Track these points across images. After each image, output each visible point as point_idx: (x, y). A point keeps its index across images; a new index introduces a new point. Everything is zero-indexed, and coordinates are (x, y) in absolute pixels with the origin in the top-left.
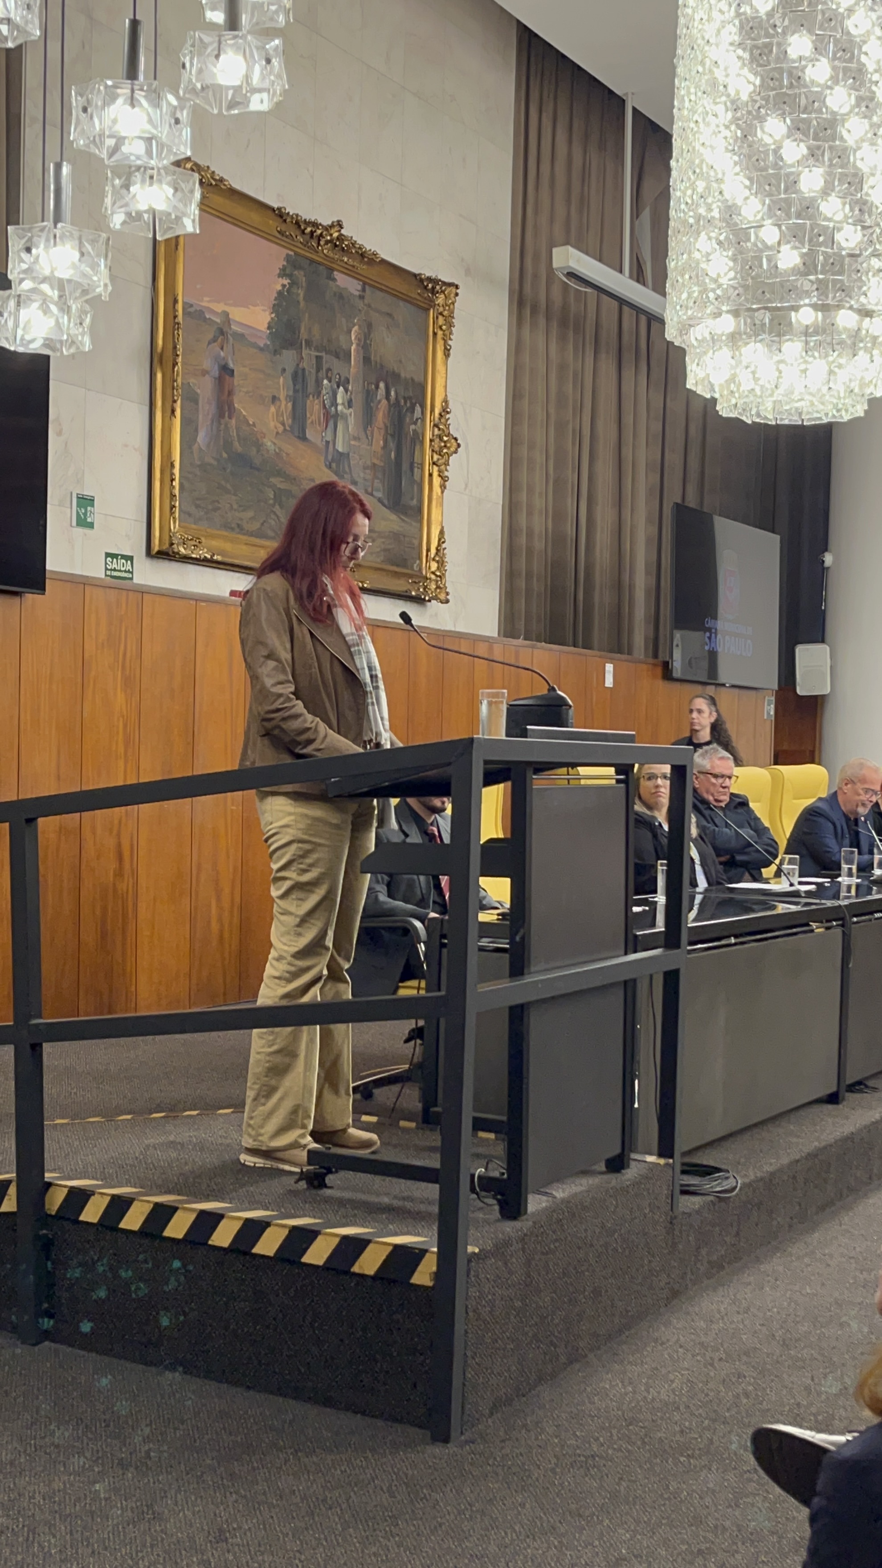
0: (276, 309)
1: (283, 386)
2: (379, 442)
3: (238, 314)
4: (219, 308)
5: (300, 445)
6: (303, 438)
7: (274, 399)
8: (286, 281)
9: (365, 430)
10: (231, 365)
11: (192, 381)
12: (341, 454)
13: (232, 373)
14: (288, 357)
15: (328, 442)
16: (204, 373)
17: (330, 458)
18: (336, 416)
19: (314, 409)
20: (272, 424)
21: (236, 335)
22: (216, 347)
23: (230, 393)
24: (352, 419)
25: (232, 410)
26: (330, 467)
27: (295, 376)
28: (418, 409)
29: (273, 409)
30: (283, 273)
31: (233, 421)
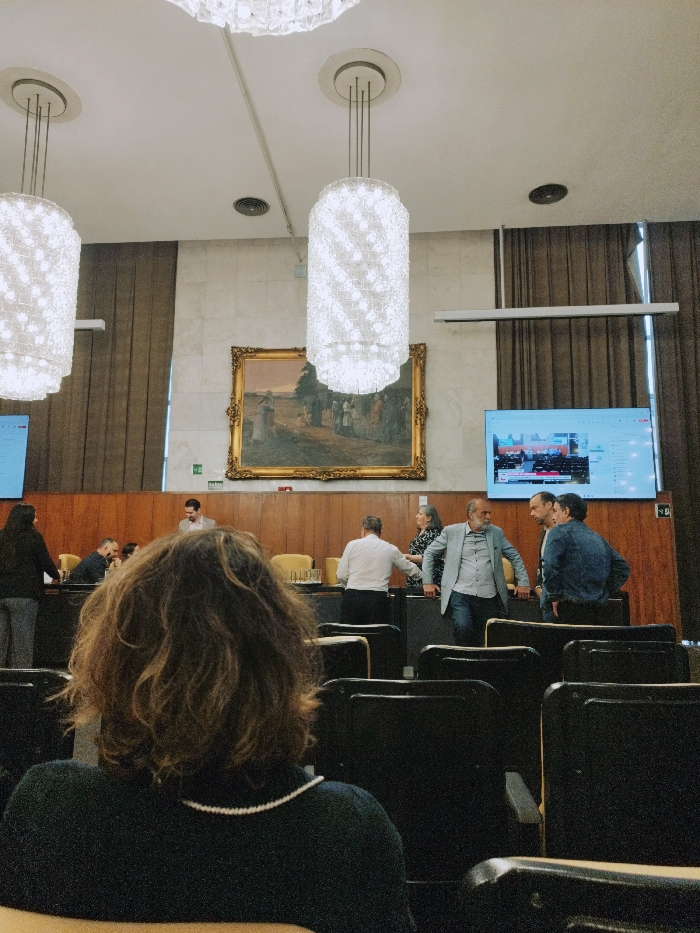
0: (299, 383)
1: (305, 409)
2: (375, 417)
3: (276, 391)
4: (265, 390)
5: (318, 429)
6: (321, 426)
7: (299, 415)
8: (307, 372)
9: (365, 415)
10: (272, 407)
11: (250, 417)
12: (348, 428)
13: (273, 410)
14: (308, 399)
15: (337, 425)
16: (256, 414)
17: (338, 429)
18: (343, 413)
19: (327, 414)
20: (298, 424)
21: (275, 398)
22: (264, 404)
23: (272, 418)
24: (355, 413)
25: (272, 423)
26: (339, 433)
27: (314, 404)
28: (407, 399)
29: (299, 418)
30: (303, 370)
31: (274, 427)
